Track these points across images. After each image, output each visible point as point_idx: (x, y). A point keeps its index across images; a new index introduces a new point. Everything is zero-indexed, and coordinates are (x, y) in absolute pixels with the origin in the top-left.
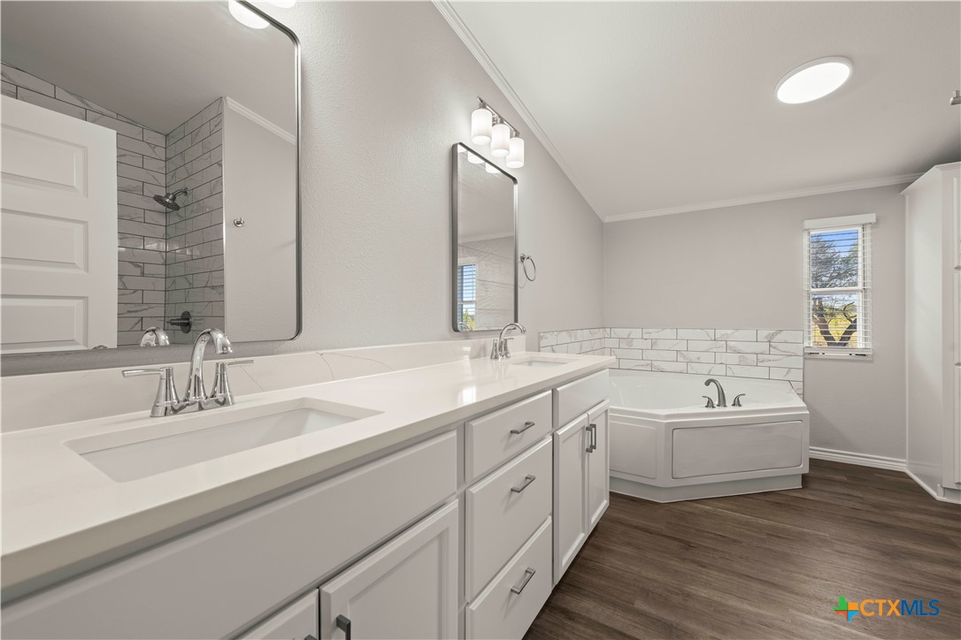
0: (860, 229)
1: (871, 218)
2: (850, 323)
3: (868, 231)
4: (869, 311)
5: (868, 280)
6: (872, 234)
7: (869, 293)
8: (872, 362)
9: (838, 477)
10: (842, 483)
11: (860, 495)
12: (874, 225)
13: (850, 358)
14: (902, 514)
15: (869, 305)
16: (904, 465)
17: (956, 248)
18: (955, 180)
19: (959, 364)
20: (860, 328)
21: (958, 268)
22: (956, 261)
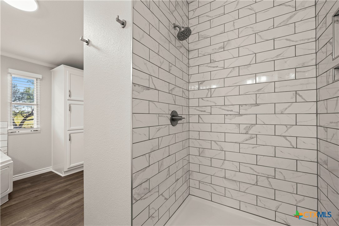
0: (35, 80)
1: (40, 76)
2: (24, 118)
3: (39, 81)
4: (39, 113)
5: (39, 101)
6: (40, 83)
7: (39, 106)
8: (40, 133)
9: (26, 185)
10: (29, 187)
11: (38, 189)
12: (41, 80)
13: (31, 132)
14: (54, 188)
15: (39, 111)
16: (51, 168)
17: (68, 94)
18: (68, 71)
19: (68, 130)
20: (35, 120)
21: (68, 100)
22: (68, 98)
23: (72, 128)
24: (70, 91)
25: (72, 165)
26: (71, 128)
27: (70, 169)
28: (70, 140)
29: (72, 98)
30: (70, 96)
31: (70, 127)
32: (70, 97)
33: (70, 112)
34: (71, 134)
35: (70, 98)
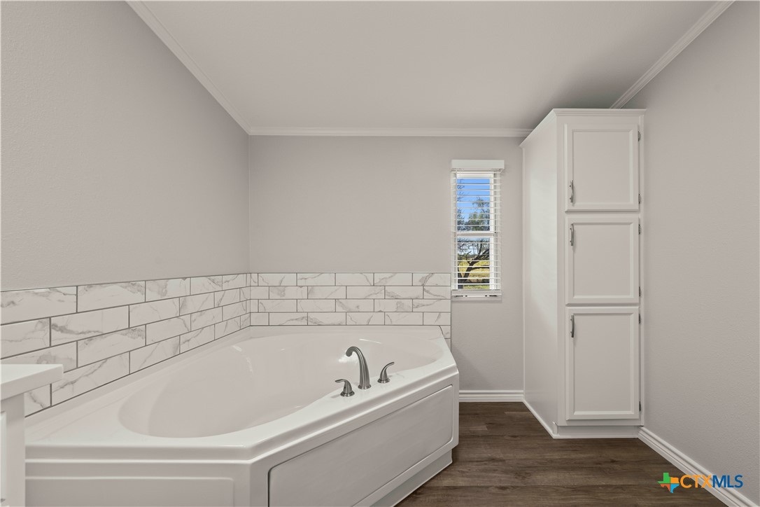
0: (492, 175)
1: (500, 164)
3: (498, 177)
4: (499, 254)
5: (499, 225)
6: (501, 181)
7: (499, 237)
8: (500, 302)
11: (501, 456)
12: (502, 172)
13: (486, 299)
15: (498, 248)
16: (522, 395)
17: (567, 193)
18: (566, 126)
19: (569, 305)
20: (492, 270)
21: (568, 212)
22: (567, 205)
23: (579, 298)
24: (572, 186)
25: (579, 414)
26: (575, 297)
27: (574, 424)
28: (573, 336)
29: (579, 205)
30: (572, 199)
31: (574, 295)
32: (572, 201)
33: (574, 250)
34: (575, 317)
35: (573, 205)
